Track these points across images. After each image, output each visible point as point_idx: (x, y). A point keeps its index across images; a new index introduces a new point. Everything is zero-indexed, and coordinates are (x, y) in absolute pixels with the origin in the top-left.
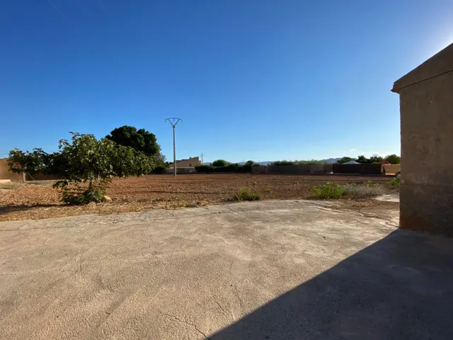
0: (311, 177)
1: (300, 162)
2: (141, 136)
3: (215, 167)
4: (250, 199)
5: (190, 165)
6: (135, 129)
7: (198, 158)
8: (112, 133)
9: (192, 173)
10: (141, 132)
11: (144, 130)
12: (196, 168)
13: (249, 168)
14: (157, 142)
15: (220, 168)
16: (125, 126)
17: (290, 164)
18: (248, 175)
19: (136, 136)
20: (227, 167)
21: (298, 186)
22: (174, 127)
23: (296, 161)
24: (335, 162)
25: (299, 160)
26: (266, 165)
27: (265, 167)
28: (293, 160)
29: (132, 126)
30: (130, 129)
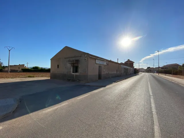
3: (33, 70)
5: (19, 68)
9: (19, 72)
12: (22, 69)
15: (36, 70)
20: (40, 70)
22: (9, 51)
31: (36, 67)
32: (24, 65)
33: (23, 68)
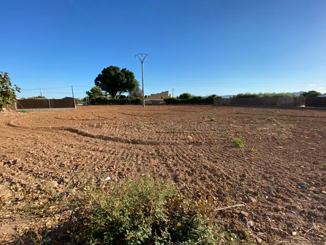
2: (123, 74)
3: (180, 100)
5: (162, 98)
6: (118, 68)
8: (102, 72)
9: (162, 104)
10: (123, 71)
11: (125, 69)
12: (165, 100)
13: (211, 101)
14: (135, 78)
15: (185, 100)
16: (111, 67)
17: (254, 96)
18: (209, 106)
19: (119, 74)
20: (192, 99)
22: (142, 63)
23: (261, 94)
25: (263, 93)
27: (227, 99)
28: (257, 93)
30: (115, 69)
31: (184, 94)
32: (168, 92)
33: (166, 98)
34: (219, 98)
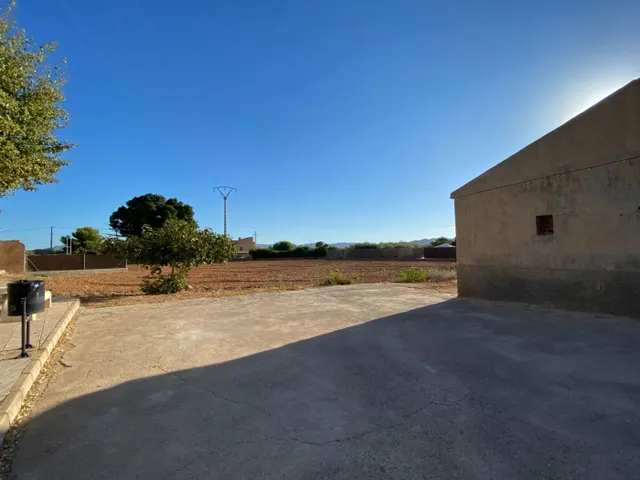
0: (400, 263)
1: (385, 244)
2: (172, 207)
3: (275, 251)
4: (342, 283)
5: (242, 249)
6: (163, 198)
7: (251, 238)
8: (129, 203)
9: (244, 260)
10: (171, 202)
11: (175, 200)
12: (251, 252)
15: (284, 252)
16: (149, 195)
17: (374, 247)
19: (166, 208)
20: (292, 251)
21: (385, 272)
22: (225, 198)
24: (428, 244)
26: (343, 247)
27: (343, 251)
29: (159, 194)
30: (156, 199)
34: (332, 249)
